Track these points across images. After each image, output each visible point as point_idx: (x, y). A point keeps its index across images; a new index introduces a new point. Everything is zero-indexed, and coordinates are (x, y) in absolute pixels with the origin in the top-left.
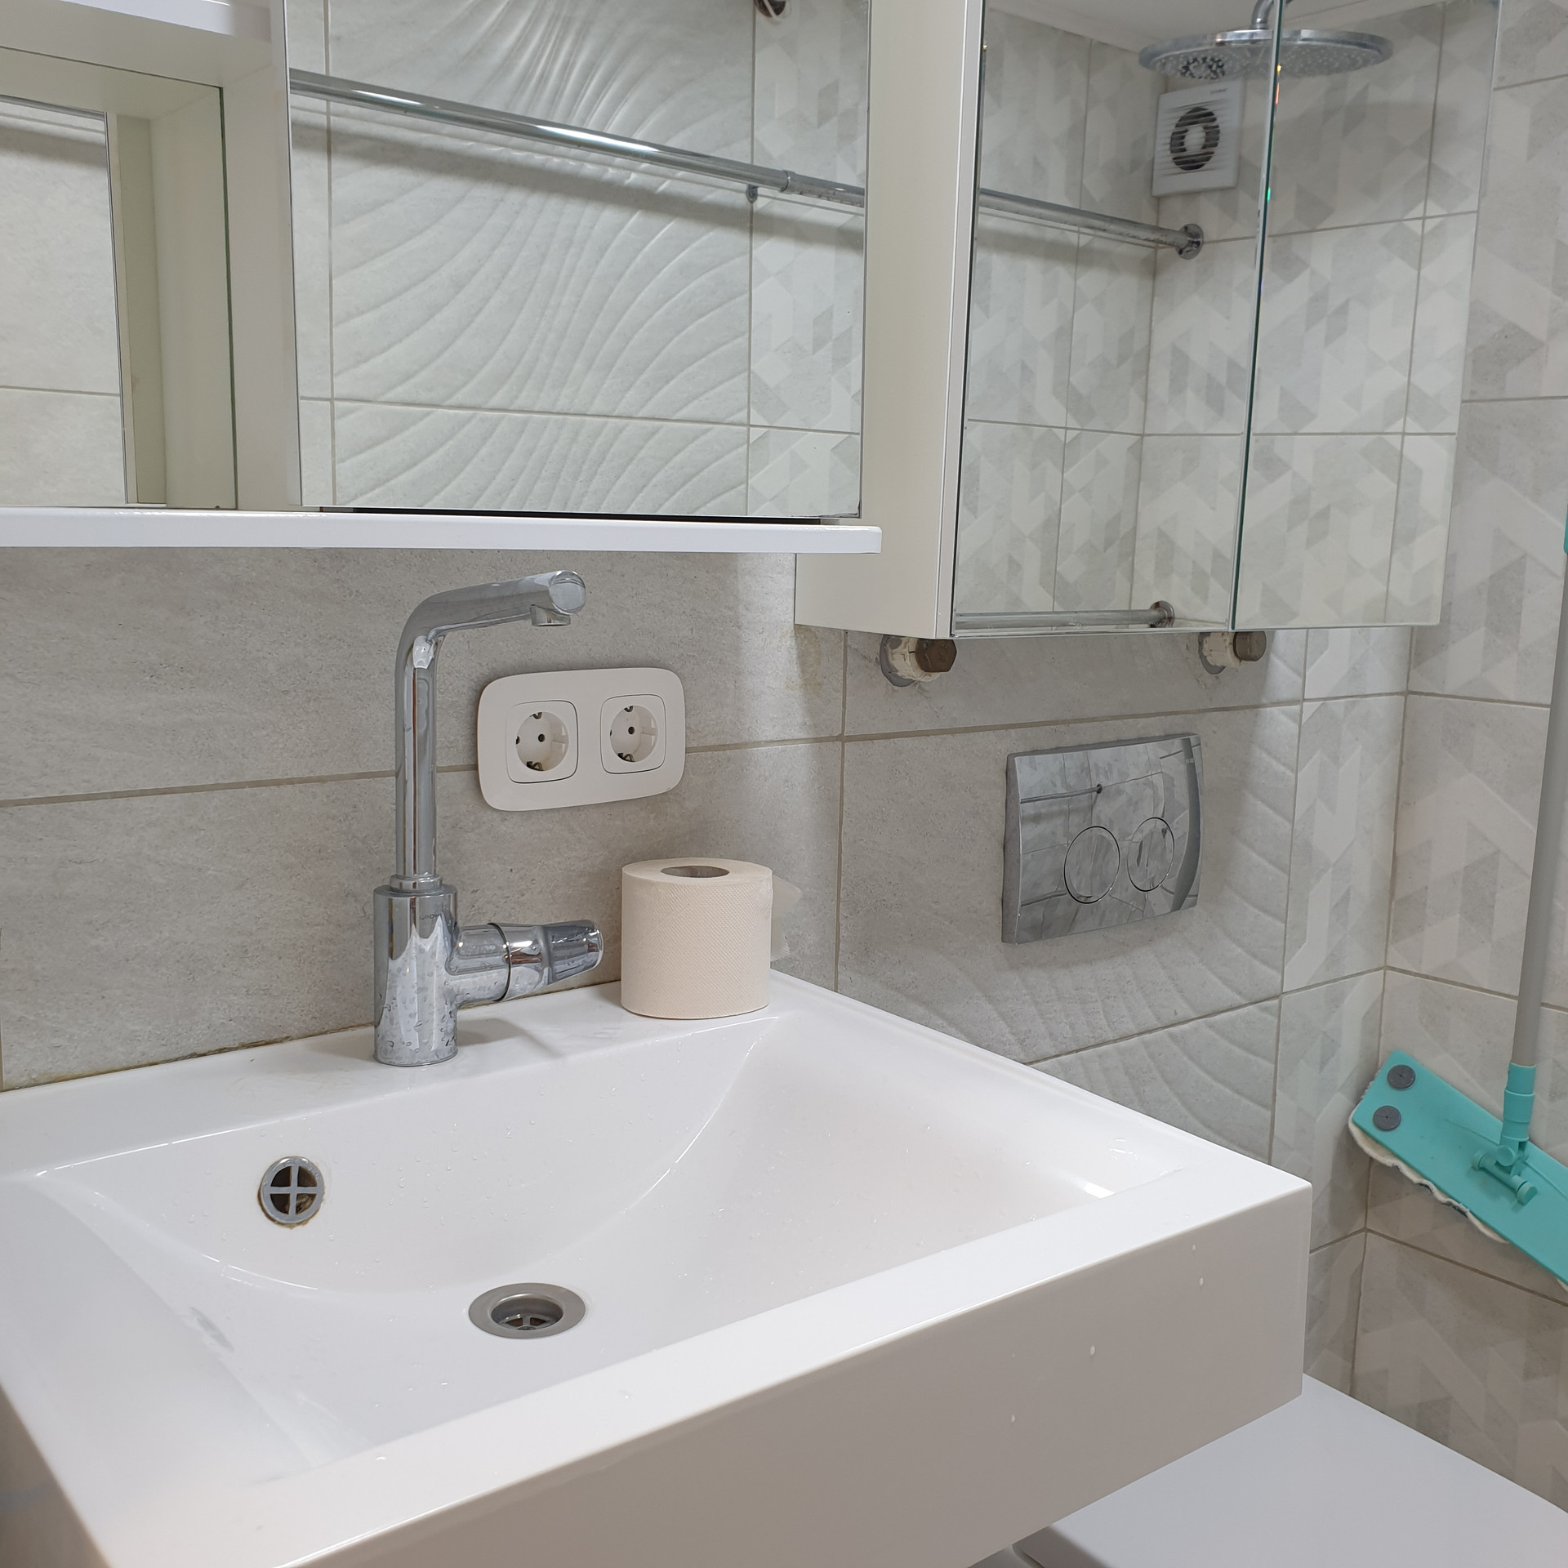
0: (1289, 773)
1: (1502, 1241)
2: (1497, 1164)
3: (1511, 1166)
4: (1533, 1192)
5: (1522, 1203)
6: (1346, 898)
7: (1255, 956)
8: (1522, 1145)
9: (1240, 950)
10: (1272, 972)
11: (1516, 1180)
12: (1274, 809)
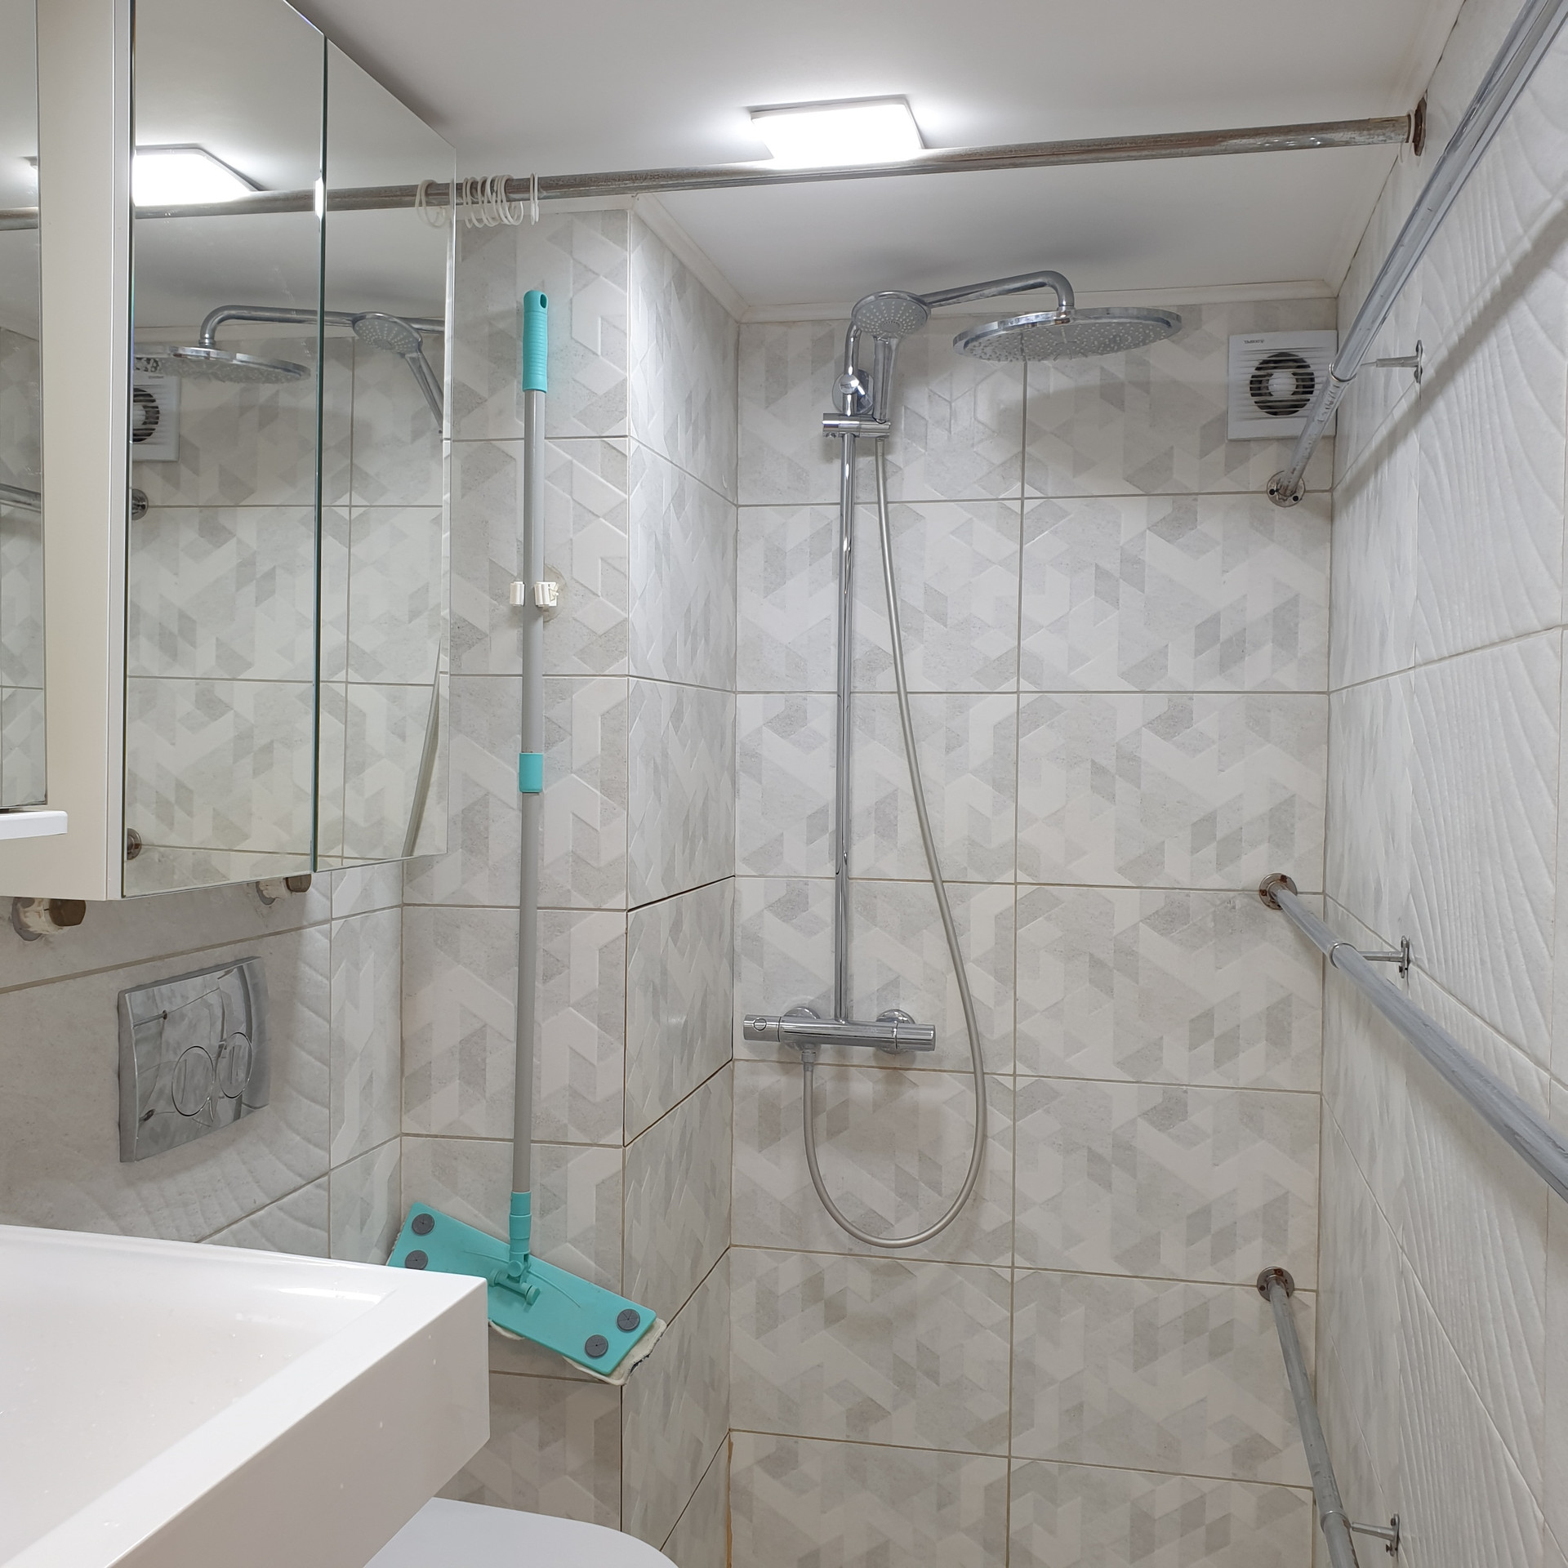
0: (326, 981)
1: (519, 1338)
2: (509, 1277)
3: (520, 1276)
4: (537, 1292)
5: (530, 1304)
6: (370, 1080)
7: (309, 1141)
8: (526, 1257)
9: (298, 1138)
10: (322, 1153)
11: (524, 1286)
12: (316, 1013)
